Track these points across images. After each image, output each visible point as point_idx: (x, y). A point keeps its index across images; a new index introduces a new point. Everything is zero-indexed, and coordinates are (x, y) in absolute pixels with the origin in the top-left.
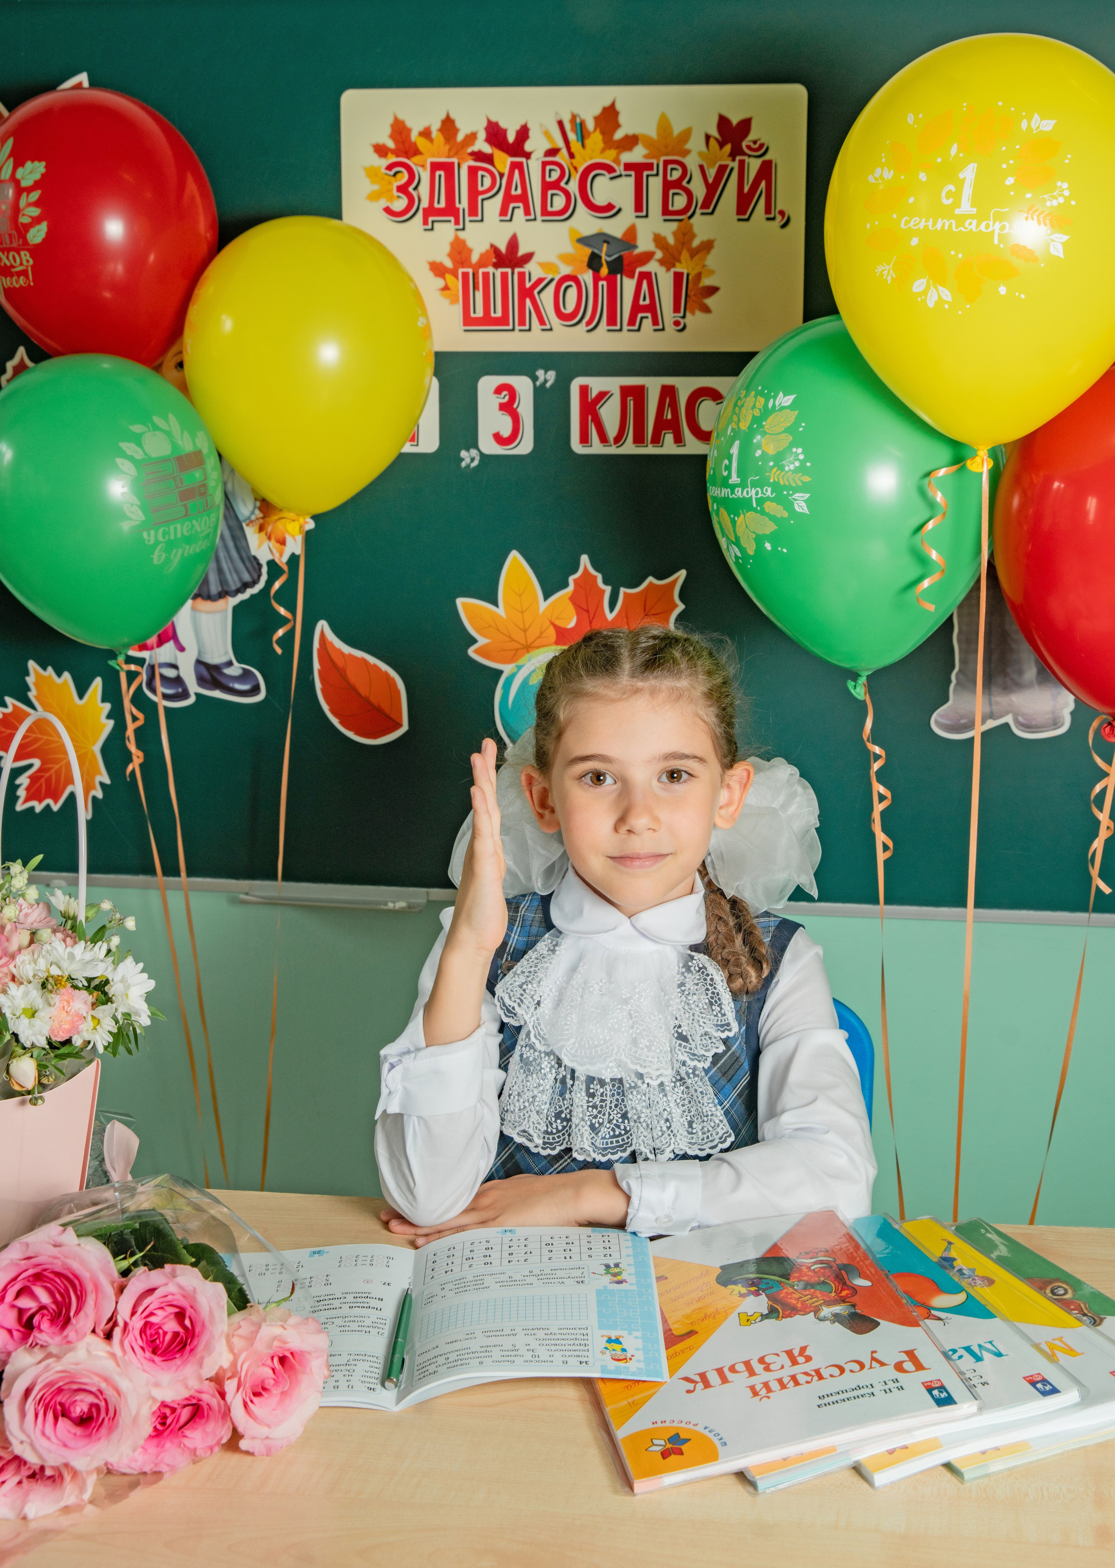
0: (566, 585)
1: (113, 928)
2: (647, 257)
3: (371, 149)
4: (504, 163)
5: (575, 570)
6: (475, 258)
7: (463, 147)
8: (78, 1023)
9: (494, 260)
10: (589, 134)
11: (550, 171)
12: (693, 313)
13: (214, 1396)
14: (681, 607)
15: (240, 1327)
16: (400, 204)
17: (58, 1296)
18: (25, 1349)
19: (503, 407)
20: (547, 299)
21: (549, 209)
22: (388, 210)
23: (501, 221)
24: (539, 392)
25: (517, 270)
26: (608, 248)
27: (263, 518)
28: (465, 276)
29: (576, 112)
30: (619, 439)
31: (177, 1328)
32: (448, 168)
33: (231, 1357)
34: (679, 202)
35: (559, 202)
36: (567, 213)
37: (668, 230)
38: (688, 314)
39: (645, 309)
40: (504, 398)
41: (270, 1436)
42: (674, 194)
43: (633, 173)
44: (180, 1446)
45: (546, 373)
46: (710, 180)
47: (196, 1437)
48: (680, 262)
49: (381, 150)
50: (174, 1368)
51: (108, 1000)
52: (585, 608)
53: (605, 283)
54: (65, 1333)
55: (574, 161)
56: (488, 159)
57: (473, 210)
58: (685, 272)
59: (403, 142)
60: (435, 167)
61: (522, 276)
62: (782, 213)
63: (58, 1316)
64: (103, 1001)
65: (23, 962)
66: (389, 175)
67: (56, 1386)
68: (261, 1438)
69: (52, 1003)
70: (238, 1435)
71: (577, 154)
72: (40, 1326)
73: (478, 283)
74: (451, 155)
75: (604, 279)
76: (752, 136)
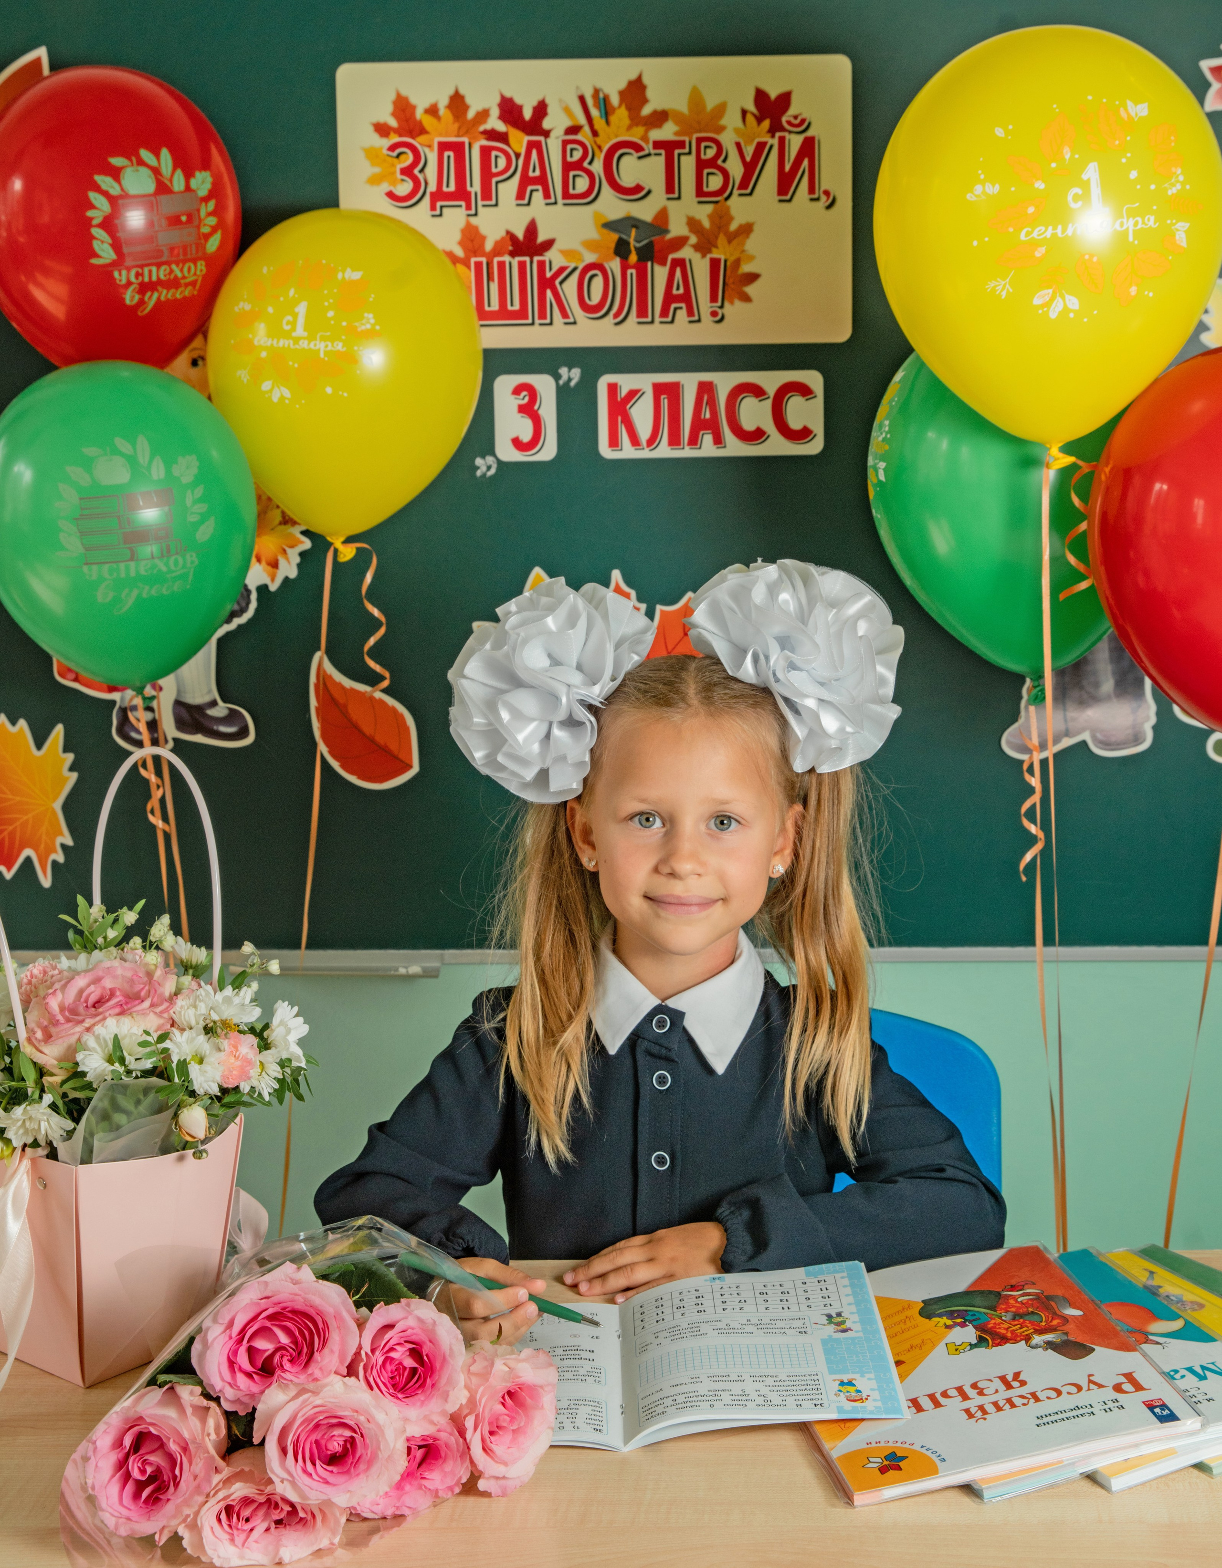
1: (254, 973)
2: (680, 242)
3: (372, 129)
4: (521, 143)
6: (489, 246)
7: (474, 125)
8: (245, 1069)
9: (511, 248)
10: (614, 110)
11: (572, 150)
12: (732, 303)
13: (451, 1434)
15: (475, 1361)
16: (404, 188)
17: (297, 1333)
18: (279, 1386)
19: (522, 409)
20: (569, 289)
21: (571, 191)
22: (391, 195)
23: (518, 205)
24: (563, 392)
25: (536, 259)
26: (636, 232)
28: (478, 265)
29: (598, 86)
30: (652, 441)
31: (414, 1364)
32: (458, 149)
33: (468, 1394)
34: (715, 182)
35: (582, 184)
36: (590, 196)
37: (703, 213)
38: (726, 304)
39: (679, 299)
40: (524, 398)
41: (507, 1476)
42: (708, 174)
43: (663, 152)
44: (420, 1488)
45: (569, 371)
46: (748, 159)
47: (436, 1477)
48: (716, 247)
49: (382, 130)
50: (418, 1403)
51: (270, 1045)
53: (634, 271)
54: (310, 1371)
55: (599, 140)
56: (503, 138)
57: (486, 193)
58: (723, 258)
59: (407, 121)
60: (444, 147)
61: (541, 265)
62: (827, 193)
63: (300, 1354)
64: (265, 1045)
65: (182, 1007)
66: (391, 157)
67: (314, 1422)
68: (497, 1478)
69: (222, 1048)
70: (477, 1475)
71: (600, 132)
72: (282, 1366)
73: (493, 273)
74: (461, 133)
75: (633, 267)
76: (793, 111)
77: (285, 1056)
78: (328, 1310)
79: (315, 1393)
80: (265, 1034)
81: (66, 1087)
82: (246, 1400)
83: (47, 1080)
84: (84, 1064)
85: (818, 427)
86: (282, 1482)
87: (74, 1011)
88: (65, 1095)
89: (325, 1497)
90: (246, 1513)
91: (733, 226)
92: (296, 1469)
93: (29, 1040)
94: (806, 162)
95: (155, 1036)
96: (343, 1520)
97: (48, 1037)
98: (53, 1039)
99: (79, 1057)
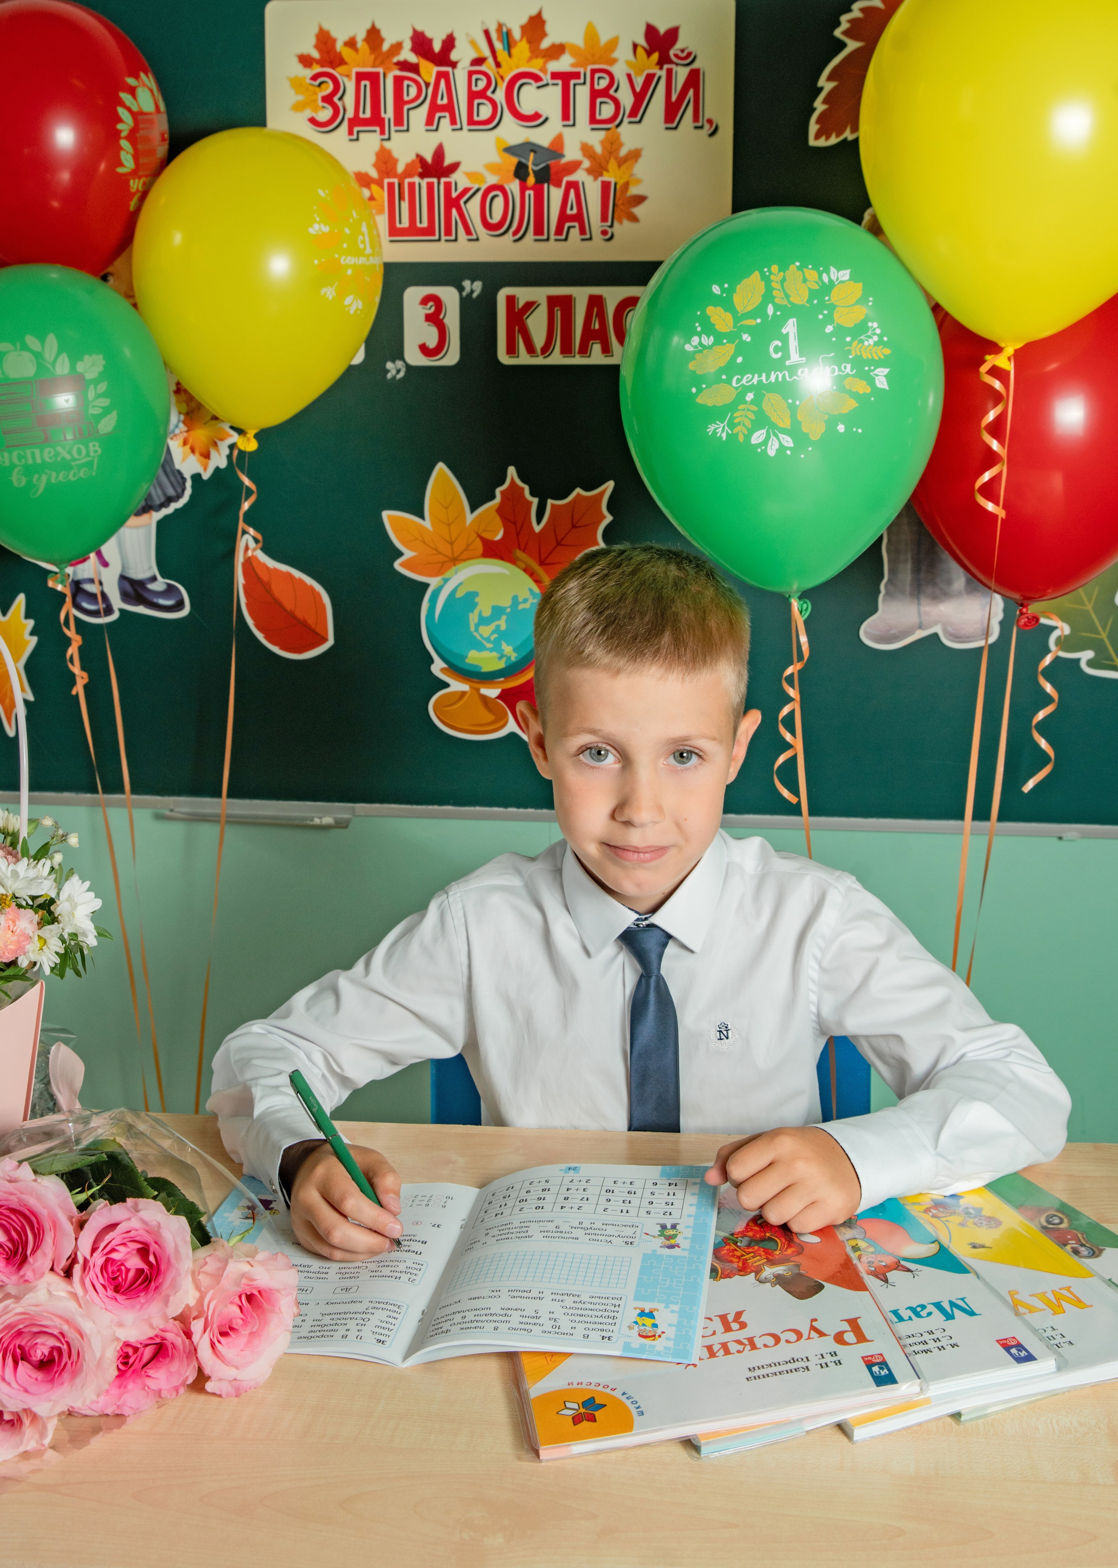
0: (493, 497)
1: (55, 844)
2: (574, 166)
3: (296, 60)
4: (430, 73)
5: (502, 482)
6: (400, 168)
7: (388, 56)
8: (24, 943)
9: (420, 170)
10: (516, 43)
11: (477, 80)
12: (621, 222)
13: (178, 1336)
14: (609, 518)
15: (206, 1263)
16: (325, 114)
17: (13, 1233)
19: (429, 318)
20: (473, 208)
21: (476, 118)
22: (313, 121)
23: (427, 130)
24: (466, 303)
25: (443, 180)
26: (535, 158)
27: (187, 431)
28: (391, 186)
29: (502, 21)
30: (546, 349)
31: (142, 1265)
32: (374, 78)
33: (197, 1295)
34: (606, 110)
35: (485, 111)
36: (493, 122)
37: (595, 139)
38: (616, 223)
39: (572, 218)
40: (430, 308)
41: (238, 1378)
42: (601, 103)
43: (560, 82)
44: (143, 1387)
45: (472, 283)
46: (638, 89)
47: (159, 1377)
48: (607, 170)
49: (306, 61)
50: (138, 1307)
51: (53, 919)
52: (512, 520)
53: (531, 192)
54: (22, 1272)
55: (501, 71)
56: (414, 68)
57: (399, 119)
58: (613, 181)
59: (328, 52)
60: (360, 77)
61: (448, 186)
62: (709, 121)
63: (14, 1254)
64: (48, 920)
66: (313, 85)
67: (16, 1330)
68: (228, 1380)
70: (203, 1375)
71: (503, 63)
73: (403, 193)
74: (376, 64)
75: (530, 189)
76: (679, 45)
77: (70, 931)
78: (42, 1212)
79: (20, 1298)
80: (52, 908)
89: (29, 1405)
94: (691, 93)
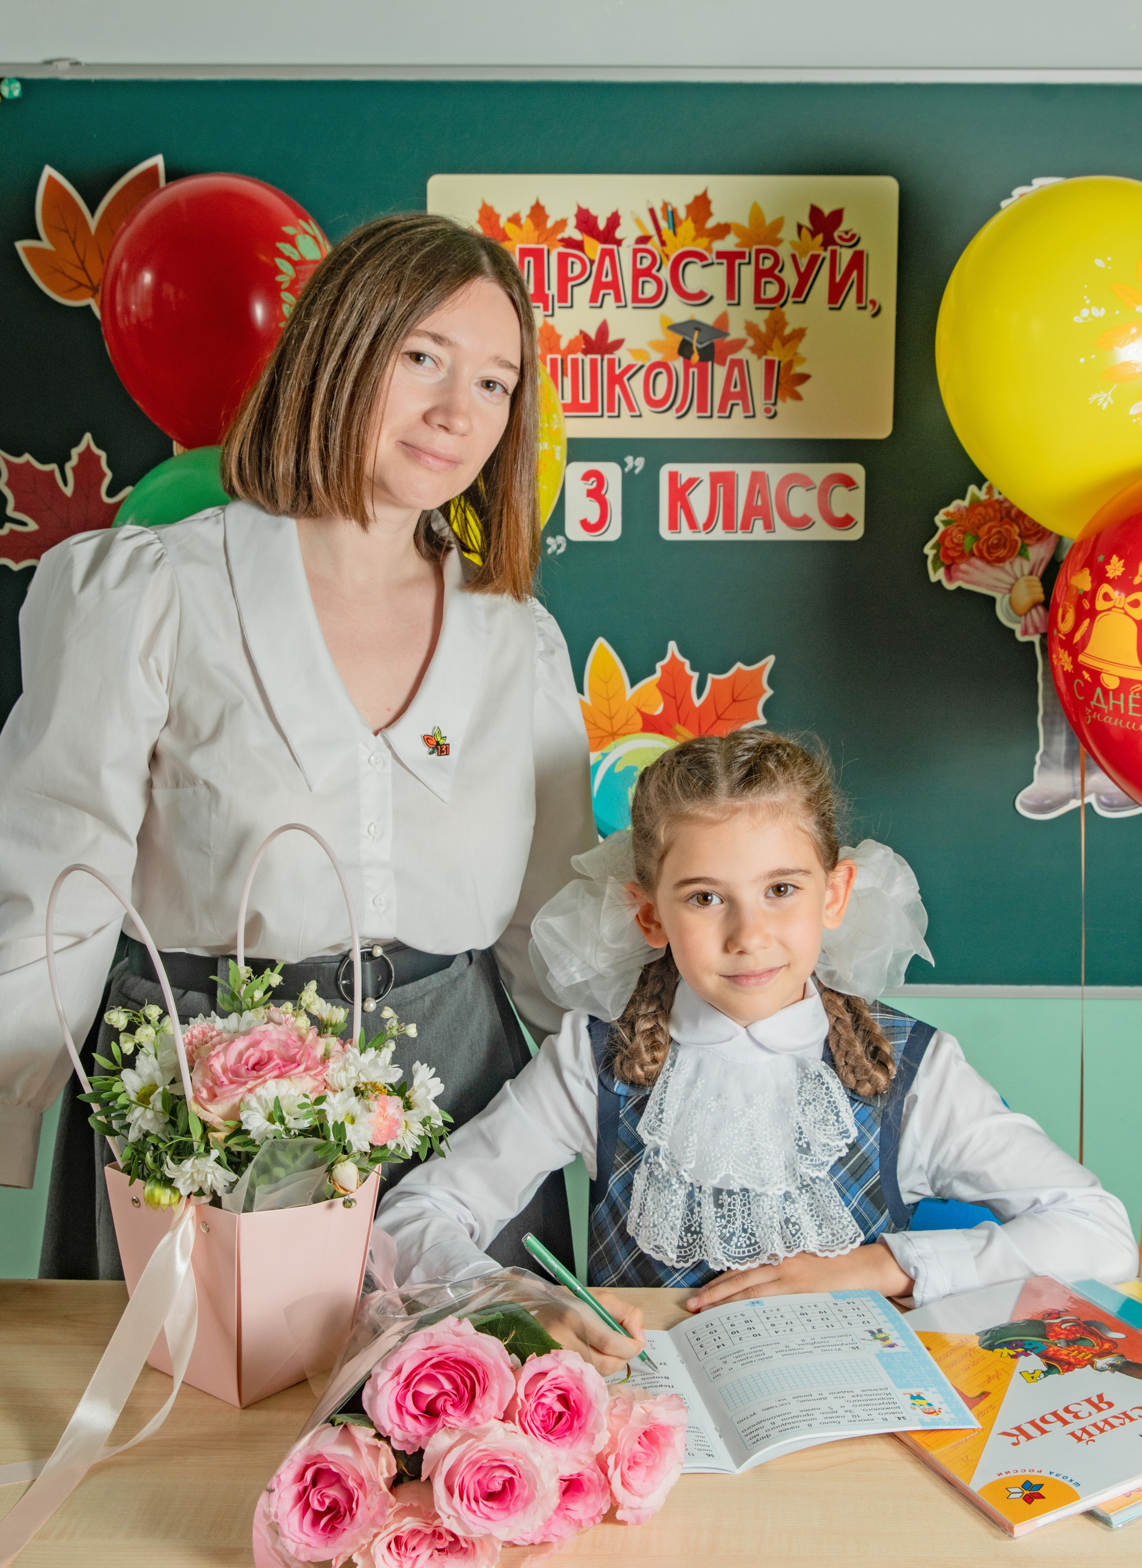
0: (653, 672)
2: (739, 345)
4: (595, 250)
5: (663, 657)
6: (564, 344)
7: (553, 233)
8: (394, 1127)
9: (583, 346)
10: (681, 222)
11: (642, 258)
12: (784, 401)
13: (593, 1471)
14: (769, 692)
15: (616, 1405)
17: (459, 1381)
18: (446, 1431)
19: (591, 494)
20: (636, 385)
21: (640, 296)
23: (591, 307)
24: (628, 479)
25: (606, 357)
26: (699, 335)
28: (554, 362)
29: (667, 200)
30: (708, 525)
31: (561, 1407)
32: (538, 255)
33: (611, 1435)
34: (772, 290)
35: (650, 289)
36: (658, 300)
37: (760, 318)
38: (779, 402)
39: (736, 396)
40: (592, 484)
41: (642, 1506)
42: (766, 283)
43: (724, 261)
44: (566, 1519)
45: (635, 459)
46: (802, 269)
47: (580, 1509)
48: (771, 349)
50: (568, 1445)
51: (411, 1105)
52: (673, 694)
53: (695, 370)
54: (472, 1416)
55: (666, 249)
56: (579, 245)
57: (563, 296)
58: (777, 359)
59: (492, 228)
60: (524, 252)
61: (611, 362)
62: (873, 302)
63: (461, 1399)
64: (408, 1106)
65: (333, 1070)
67: (478, 1466)
68: (632, 1508)
69: (372, 1109)
70: (615, 1505)
71: (668, 242)
72: (445, 1410)
73: (567, 369)
74: (541, 241)
75: (694, 366)
76: (843, 227)
77: (426, 1114)
78: (489, 1361)
79: (478, 1438)
80: (407, 1094)
81: (231, 1142)
82: (413, 1440)
83: (212, 1135)
84: (247, 1123)
85: (859, 515)
86: (449, 1517)
87: (236, 1073)
88: (228, 1150)
89: (486, 1532)
90: (413, 1543)
91: (787, 331)
92: (462, 1507)
93: (196, 1099)
94: (855, 274)
95: (313, 1097)
96: (499, 1548)
97: (213, 1096)
98: (218, 1099)
99: (243, 1117)
